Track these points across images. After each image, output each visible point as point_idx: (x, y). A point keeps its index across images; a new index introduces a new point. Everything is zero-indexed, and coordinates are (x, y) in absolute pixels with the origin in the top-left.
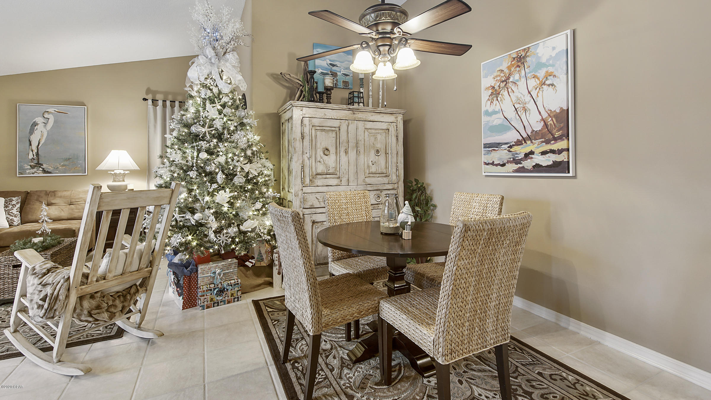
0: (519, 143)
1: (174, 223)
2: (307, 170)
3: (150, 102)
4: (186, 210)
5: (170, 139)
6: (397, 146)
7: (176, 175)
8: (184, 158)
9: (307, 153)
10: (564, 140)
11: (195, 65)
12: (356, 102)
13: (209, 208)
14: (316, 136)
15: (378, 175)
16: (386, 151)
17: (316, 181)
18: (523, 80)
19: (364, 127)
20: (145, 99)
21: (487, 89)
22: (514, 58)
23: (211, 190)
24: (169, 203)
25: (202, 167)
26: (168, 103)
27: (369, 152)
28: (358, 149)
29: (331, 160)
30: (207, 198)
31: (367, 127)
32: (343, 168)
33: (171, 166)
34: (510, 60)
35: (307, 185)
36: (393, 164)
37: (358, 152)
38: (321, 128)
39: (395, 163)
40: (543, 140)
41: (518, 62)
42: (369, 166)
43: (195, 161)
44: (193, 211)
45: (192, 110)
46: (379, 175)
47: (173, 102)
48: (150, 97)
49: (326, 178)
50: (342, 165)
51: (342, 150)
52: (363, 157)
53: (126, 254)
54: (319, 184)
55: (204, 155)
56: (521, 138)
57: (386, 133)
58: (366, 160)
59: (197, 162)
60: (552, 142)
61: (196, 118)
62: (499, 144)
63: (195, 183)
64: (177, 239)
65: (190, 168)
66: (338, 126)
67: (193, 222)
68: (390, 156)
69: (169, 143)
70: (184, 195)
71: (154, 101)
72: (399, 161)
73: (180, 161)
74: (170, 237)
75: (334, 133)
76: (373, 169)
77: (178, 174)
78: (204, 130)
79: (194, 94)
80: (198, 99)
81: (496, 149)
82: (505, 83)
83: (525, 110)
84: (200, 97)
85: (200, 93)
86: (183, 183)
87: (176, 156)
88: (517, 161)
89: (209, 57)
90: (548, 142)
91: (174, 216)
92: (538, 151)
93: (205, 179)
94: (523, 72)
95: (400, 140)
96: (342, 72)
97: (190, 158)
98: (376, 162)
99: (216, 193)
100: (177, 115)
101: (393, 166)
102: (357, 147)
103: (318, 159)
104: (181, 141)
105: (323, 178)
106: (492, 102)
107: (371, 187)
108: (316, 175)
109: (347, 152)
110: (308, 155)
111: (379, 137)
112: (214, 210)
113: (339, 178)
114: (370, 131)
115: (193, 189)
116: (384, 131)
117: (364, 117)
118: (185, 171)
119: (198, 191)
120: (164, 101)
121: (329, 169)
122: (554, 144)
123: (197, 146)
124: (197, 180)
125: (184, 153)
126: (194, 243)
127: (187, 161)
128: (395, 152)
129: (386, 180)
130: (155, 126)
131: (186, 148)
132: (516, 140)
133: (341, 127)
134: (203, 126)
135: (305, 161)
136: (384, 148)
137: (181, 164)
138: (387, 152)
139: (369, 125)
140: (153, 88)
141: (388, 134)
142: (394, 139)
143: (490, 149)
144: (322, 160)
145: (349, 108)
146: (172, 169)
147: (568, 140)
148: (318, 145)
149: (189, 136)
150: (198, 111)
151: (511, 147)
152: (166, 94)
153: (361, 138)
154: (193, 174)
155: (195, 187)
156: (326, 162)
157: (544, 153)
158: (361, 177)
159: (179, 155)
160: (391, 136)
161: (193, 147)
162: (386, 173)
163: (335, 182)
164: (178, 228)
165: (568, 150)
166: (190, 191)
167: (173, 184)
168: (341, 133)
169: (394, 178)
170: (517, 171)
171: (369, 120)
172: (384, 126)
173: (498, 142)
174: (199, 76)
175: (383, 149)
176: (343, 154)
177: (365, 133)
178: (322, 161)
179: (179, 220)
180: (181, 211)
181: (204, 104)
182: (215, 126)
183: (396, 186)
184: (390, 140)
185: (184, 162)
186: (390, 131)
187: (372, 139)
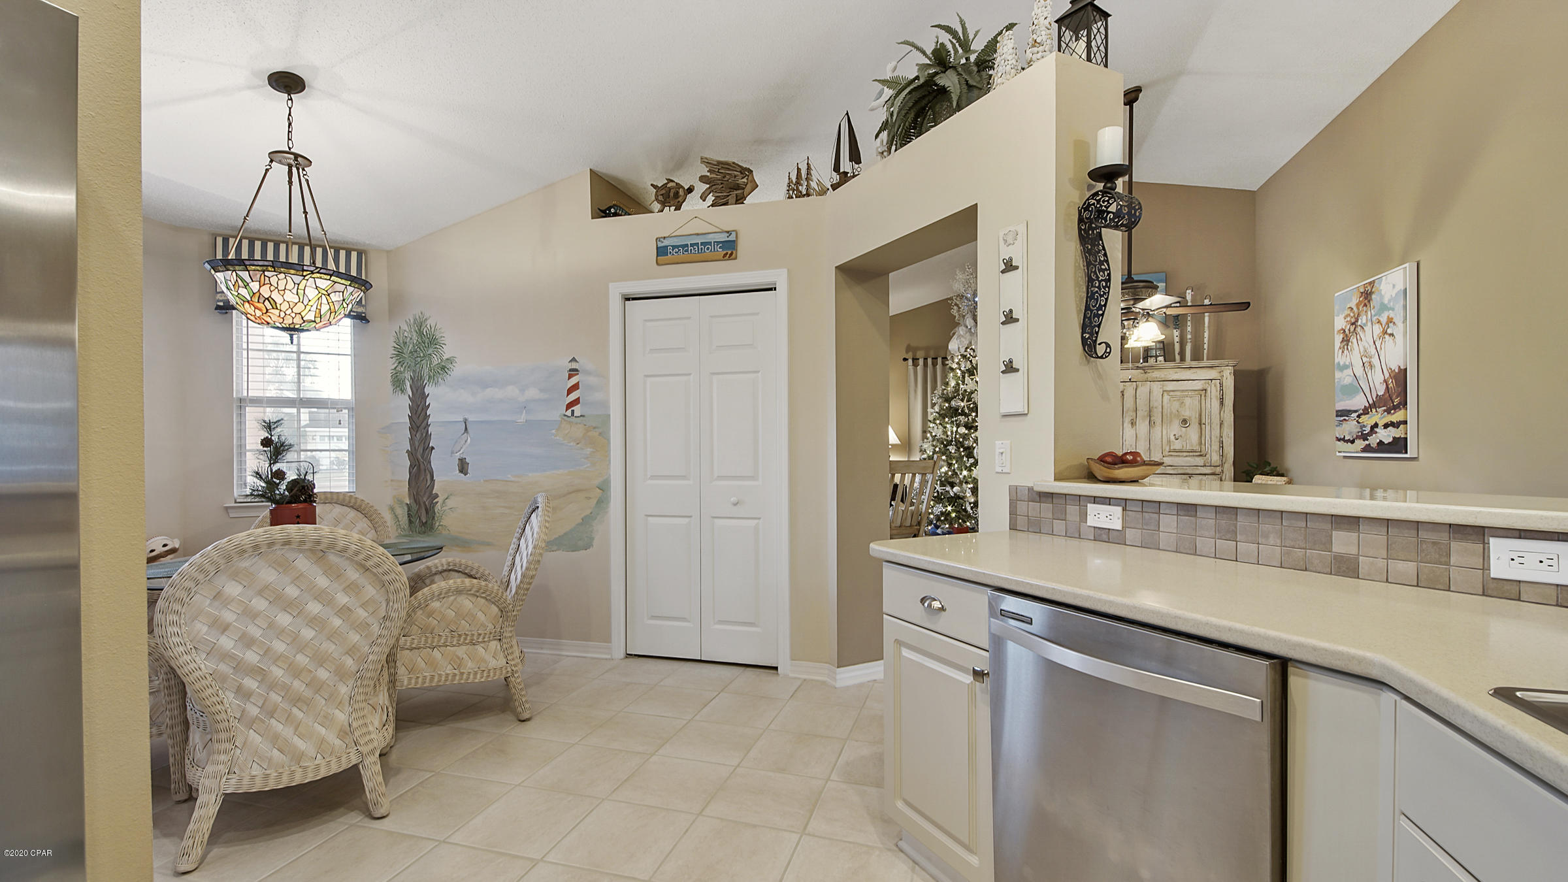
0: (1366, 411)
1: (936, 494)
3: (910, 361)
4: (945, 483)
5: (932, 413)
6: (1222, 412)
7: (937, 449)
8: (945, 433)
10: (1401, 409)
11: (955, 336)
12: (1151, 357)
13: (967, 483)
15: (1185, 454)
16: (1200, 420)
18: (1369, 324)
19: (1162, 390)
20: (905, 359)
21: (1339, 331)
22: (1362, 293)
23: (968, 465)
24: (933, 473)
25: (961, 442)
26: (930, 361)
27: (1170, 422)
28: (1152, 419)
30: (965, 473)
31: (1168, 389)
32: (1127, 444)
33: (933, 441)
34: (1359, 294)
36: (1213, 439)
37: (1151, 424)
39: (1217, 437)
40: (1385, 408)
41: (1366, 298)
42: (1170, 441)
43: (954, 436)
44: (952, 485)
45: (953, 383)
46: (1188, 454)
47: (935, 359)
48: (910, 356)
50: (1127, 440)
51: (1127, 420)
52: (1160, 429)
53: (903, 511)
55: (963, 430)
56: (1367, 405)
57: (1201, 395)
58: (1164, 433)
59: (955, 437)
60: (1392, 412)
61: (956, 392)
62: (1350, 411)
63: (954, 458)
64: (939, 509)
65: (950, 443)
67: (952, 494)
68: (1208, 428)
69: (931, 418)
70: (945, 469)
71: (915, 360)
72: (1224, 435)
73: (942, 436)
74: (933, 507)
76: (1177, 445)
77: (939, 448)
78: (962, 404)
79: (955, 366)
80: (958, 371)
81: (1347, 418)
82: (1354, 326)
83: (1371, 366)
84: (960, 369)
85: (960, 365)
86: (944, 457)
87: (938, 431)
88: (1364, 437)
89: (969, 327)
90: (1388, 411)
91: (936, 488)
92: (1381, 423)
93: (963, 454)
94: (1369, 313)
95: (1226, 404)
97: (949, 433)
98: (1183, 436)
99: (973, 468)
100: (939, 392)
101: (1213, 442)
102: (1150, 417)
104: (942, 416)
106: (1343, 352)
107: (1173, 469)
109: (1133, 423)
111: (1188, 401)
112: (972, 486)
114: (1171, 393)
115: (952, 463)
116: (1196, 393)
117: (1163, 376)
118: (945, 446)
119: (956, 466)
120: (926, 359)
122: (1394, 414)
123: (956, 421)
124: (956, 454)
125: (945, 427)
126: (953, 515)
127: (947, 436)
128: (1216, 421)
129: (1199, 461)
130: (916, 391)
131: (947, 423)
132: (1363, 407)
133: (1125, 391)
134: (962, 400)
136: (1197, 416)
137: (942, 438)
138: (1203, 421)
139: (1170, 386)
140: (914, 344)
141: (1205, 396)
142: (1216, 404)
143: (1342, 418)
145: (1138, 367)
146: (934, 443)
147: (1407, 409)
149: (950, 410)
150: (958, 384)
151: (1359, 416)
152: (927, 349)
153: (1156, 403)
154: (952, 449)
155: (954, 462)
157: (1386, 426)
158: (1157, 456)
159: (941, 430)
160: (1209, 400)
161: (952, 422)
162: (1201, 452)
164: (938, 499)
165: (1405, 422)
166: (950, 465)
167: (935, 456)
168: (1125, 399)
169: (1215, 458)
170: (1365, 450)
171: (1171, 379)
172: (1199, 385)
173: (1348, 408)
174: (959, 348)
175: (1195, 418)
176: (1127, 425)
177: (1164, 397)
179: (940, 491)
180: (942, 485)
181: (964, 377)
182: (973, 400)
183: (1218, 470)
184: (1208, 405)
185: (945, 437)
186: (1209, 392)
187: (1176, 405)
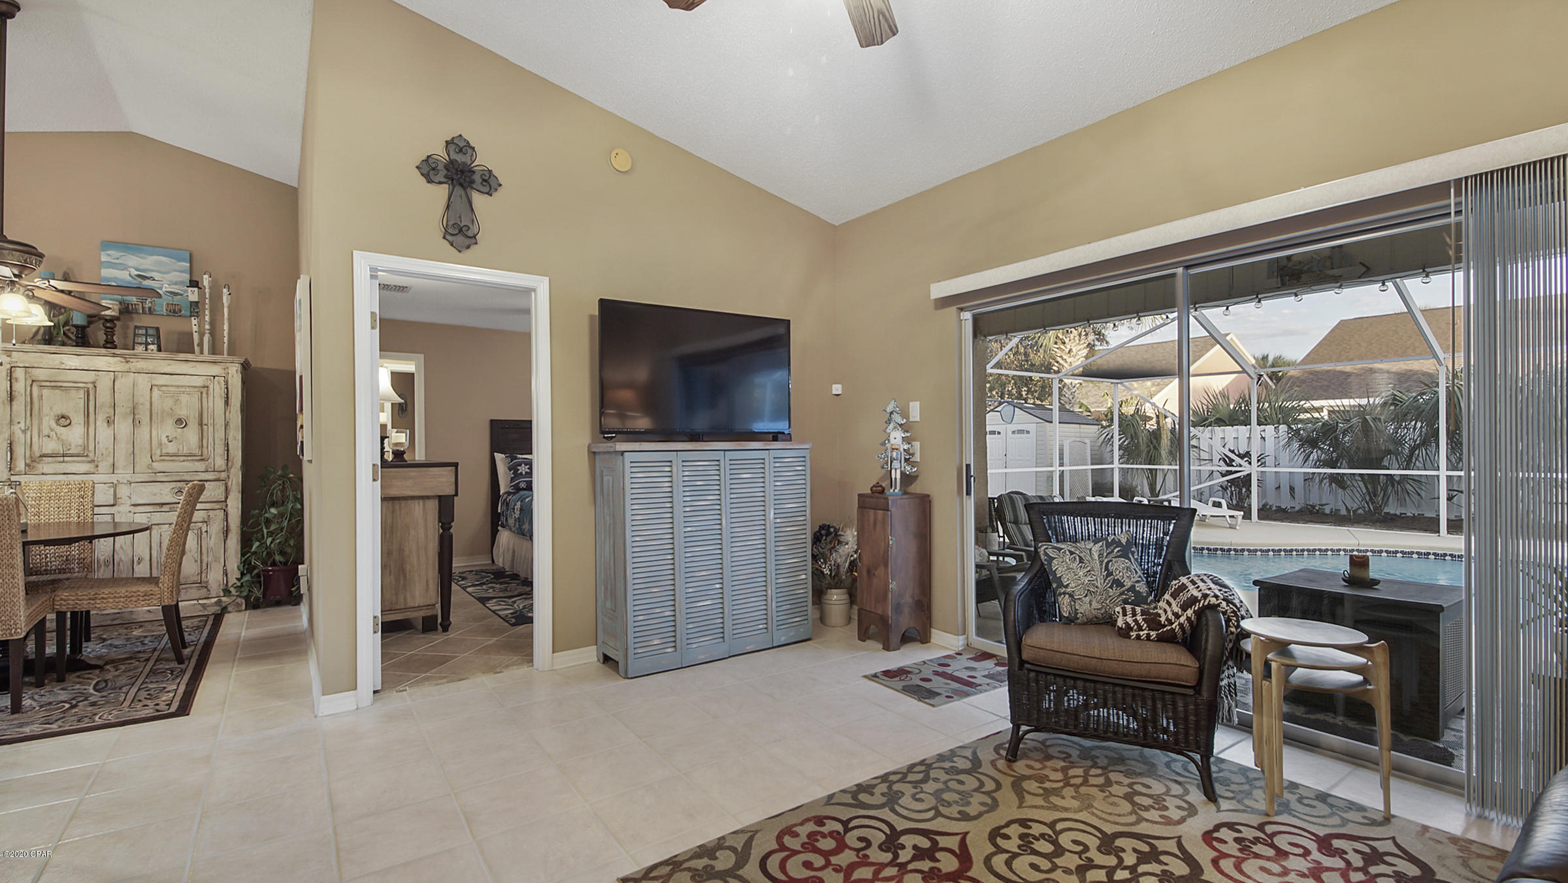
2: (20, 450)
6: (227, 413)
9: (19, 423)
14: (41, 397)
15: (181, 458)
16: (201, 420)
17: (40, 466)
19: (150, 384)
27: (161, 422)
28: (136, 417)
29: (75, 435)
31: (158, 383)
32: (101, 447)
35: (20, 472)
36: (216, 442)
37: (136, 423)
38: (53, 384)
39: (222, 440)
42: (161, 445)
46: (185, 458)
49: (63, 462)
50: (100, 441)
51: (101, 419)
52: (148, 431)
54: (45, 471)
57: (201, 393)
58: (154, 434)
66: (91, 380)
68: (211, 429)
72: (230, 437)
75: (82, 392)
76: (171, 448)
95: (233, 404)
96: (164, 289)
98: (178, 438)
101: (216, 445)
102: (134, 415)
103: (46, 432)
105: (55, 462)
107: (165, 476)
108: (41, 456)
109: (111, 421)
110: (22, 425)
111: (184, 398)
113: (93, 461)
114: (163, 388)
116: (195, 389)
117: (153, 368)
121: (69, 447)
128: (220, 422)
129: (200, 466)
133: (98, 382)
135: (16, 435)
136: (197, 415)
138: (205, 421)
139: (162, 380)
141: (207, 394)
142: (220, 403)
144: (53, 433)
148: (46, 410)
153: (142, 399)
156: (64, 437)
158: (143, 460)
160: (212, 398)
162: (201, 456)
163: (84, 467)
168: (97, 392)
169: (220, 462)
171: (163, 371)
172: (199, 382)
175: (194, 417)
176: (101, 424)
177: (153, 393)
178: (55, 435)
183: (224, 475)
184: (211, 404)
186: (210, 389)
187: (169, 402)
